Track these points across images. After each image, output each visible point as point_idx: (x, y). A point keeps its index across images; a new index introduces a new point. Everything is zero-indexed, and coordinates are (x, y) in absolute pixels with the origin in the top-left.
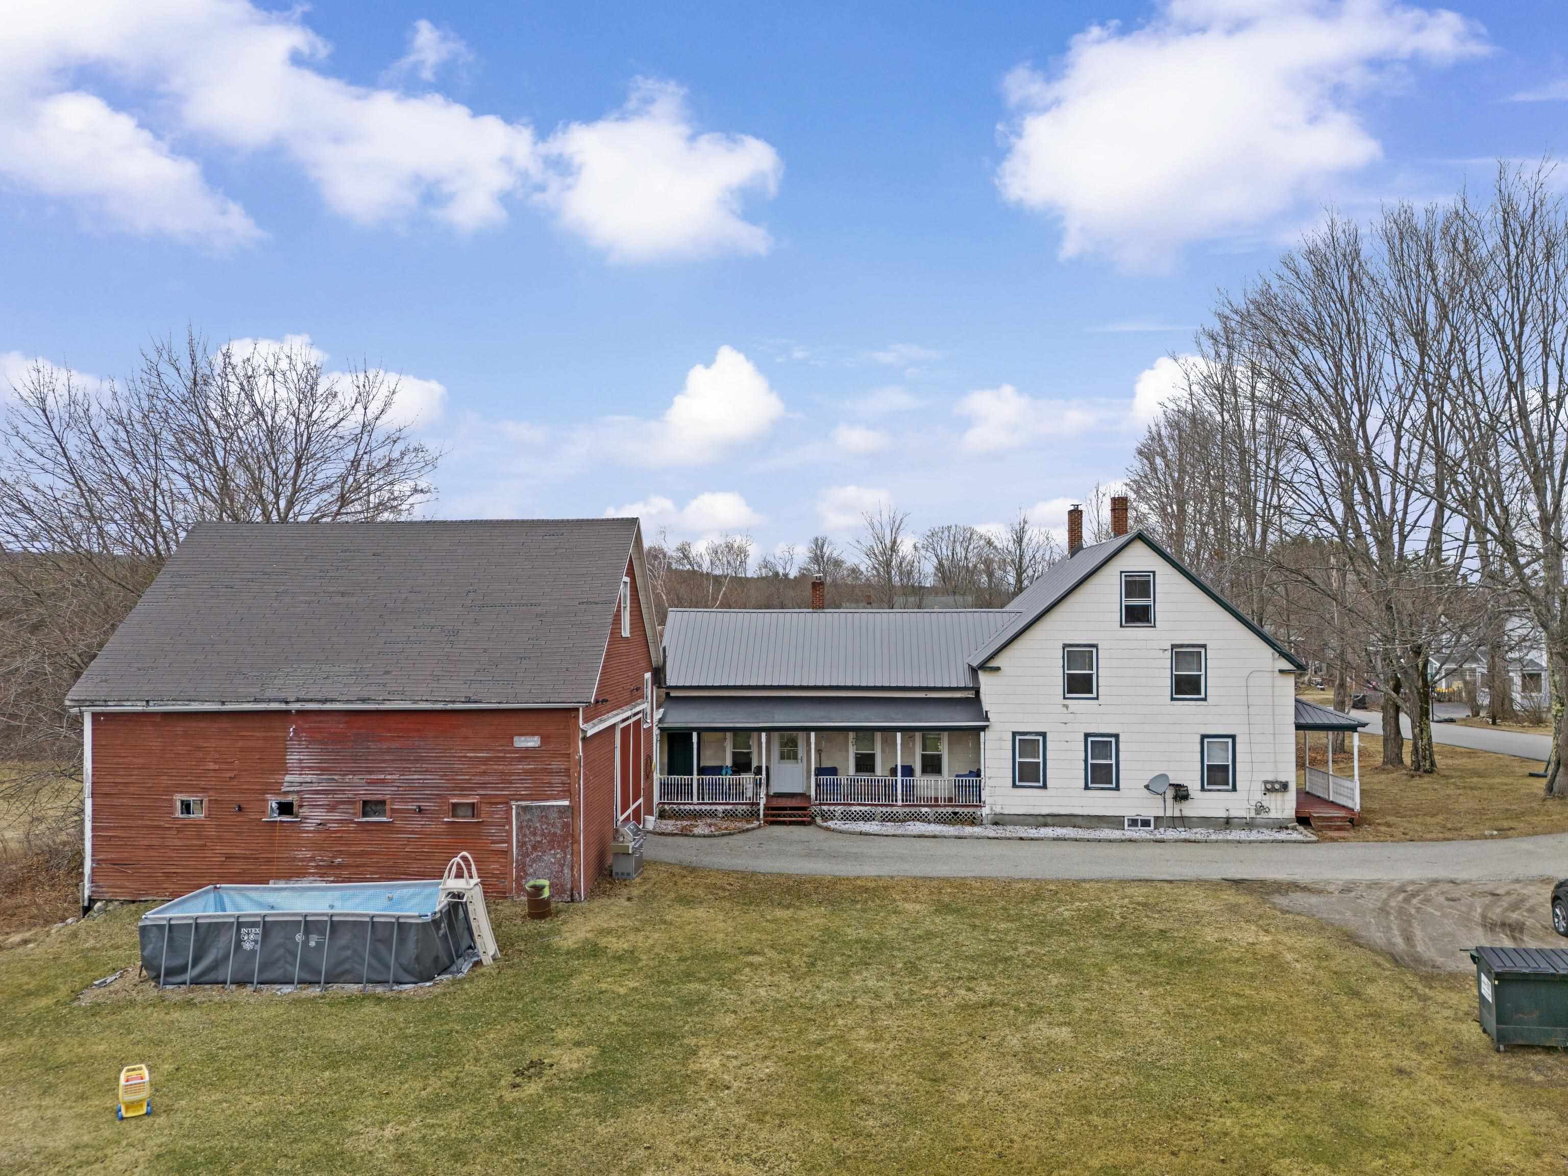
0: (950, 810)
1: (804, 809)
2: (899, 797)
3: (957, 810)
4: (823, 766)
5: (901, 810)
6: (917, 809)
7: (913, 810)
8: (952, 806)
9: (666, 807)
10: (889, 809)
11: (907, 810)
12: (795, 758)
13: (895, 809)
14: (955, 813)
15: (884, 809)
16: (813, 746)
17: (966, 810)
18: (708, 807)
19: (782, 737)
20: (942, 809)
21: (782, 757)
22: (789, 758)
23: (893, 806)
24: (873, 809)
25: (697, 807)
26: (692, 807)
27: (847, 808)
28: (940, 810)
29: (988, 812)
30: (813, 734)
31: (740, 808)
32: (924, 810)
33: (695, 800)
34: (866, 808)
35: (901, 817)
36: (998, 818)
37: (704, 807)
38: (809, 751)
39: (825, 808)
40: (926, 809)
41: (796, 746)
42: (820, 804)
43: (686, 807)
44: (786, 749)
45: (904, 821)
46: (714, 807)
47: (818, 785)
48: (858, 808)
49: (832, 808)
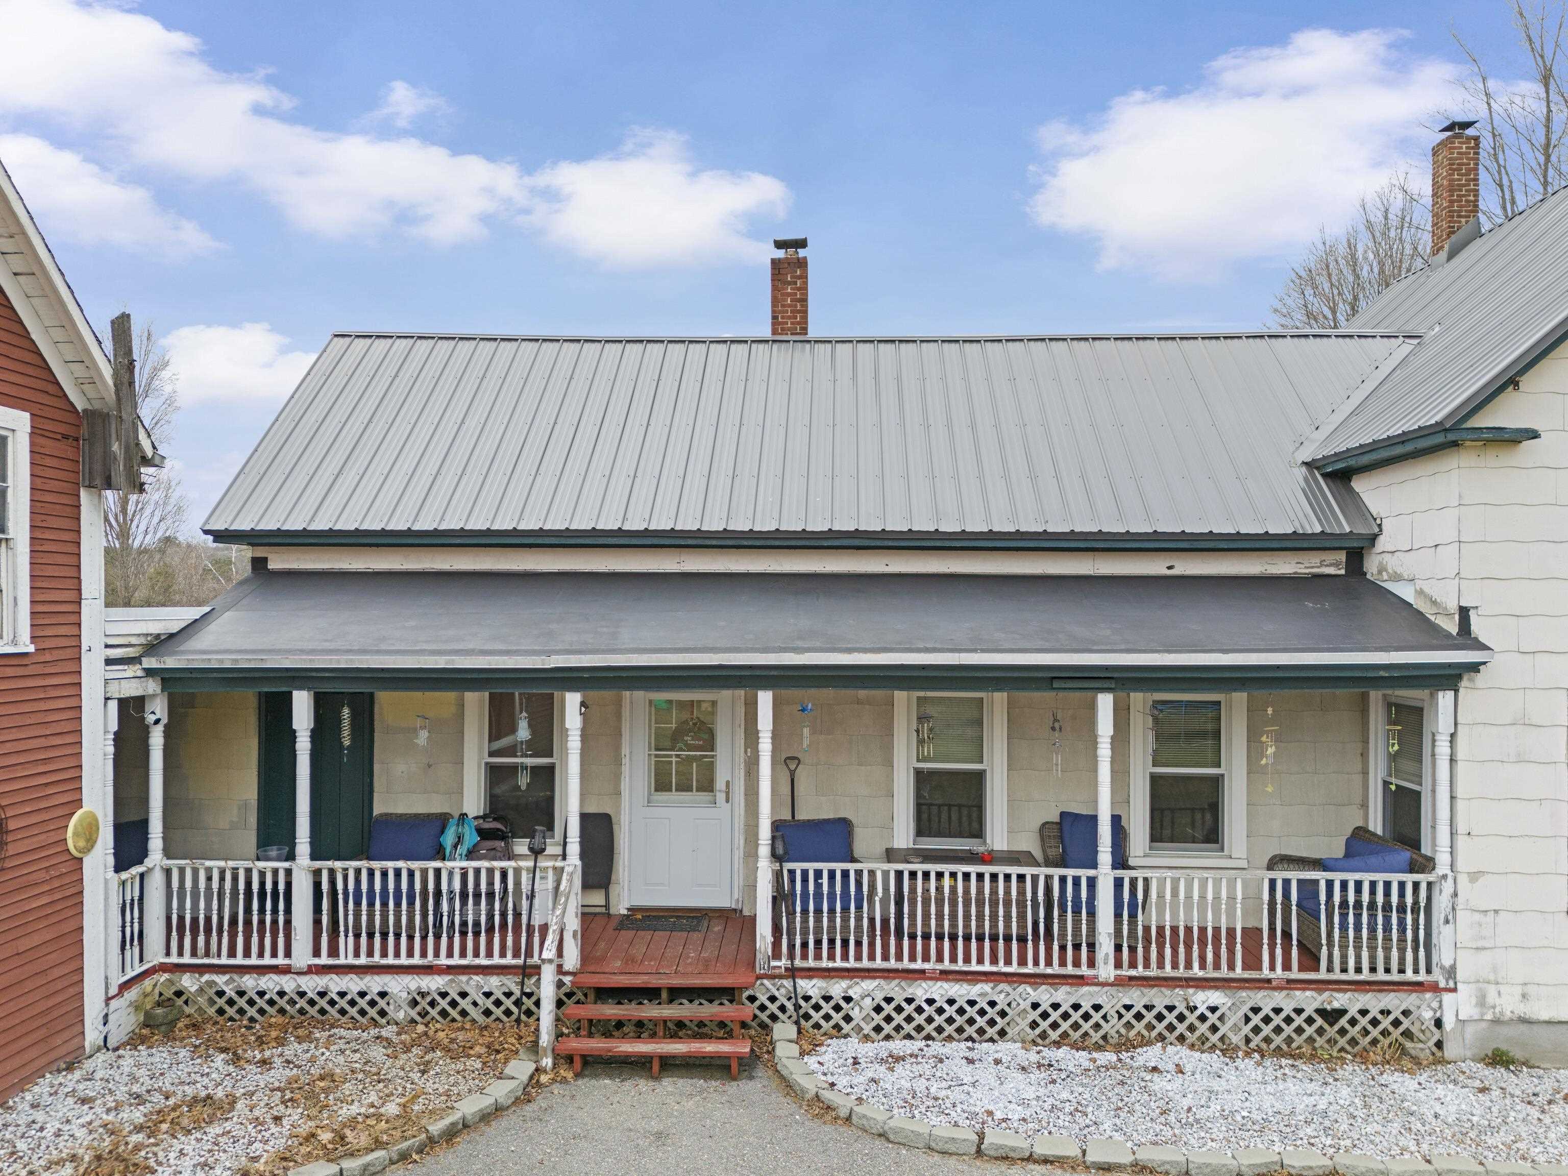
0: (1310, 1001)
1: (729, 993)
2: (1106, 946)
3: (1339, 1000)
4: (803, 815)
5: (1111, 1000)
6: (1176, 997)
7: (1160, 998)
8: (1321, 985)
9: (188, 982)
10: (1064, 995)
11: (1136, 997)
12: (708, 786)
13: (1086, 996)
14: (1332, 1016)
15: (1045, 995)
16: (765, 745)
17: (1374, 1002)
18: (352, 984)
19: (660, 712)
20: (1279, 999)
21: (662, 785)
22: (684, 787)
23: (1080, 980)
24: (1001, 994)
25: (311, 984)
26: (288, 983)
27: (898, 990)
28: (1267, 1001)
29: (1468, 1011)
30: (765, 699)
31: (474, 984)
32: (1203, 999)
33: (302, 956)
34: (975, 991)
35: (1113, 1027)
36: (1503, 1040)
37: (335, 984)
38: (752, 764)
39: (811, 987)
40: (1215, 997)
41: (710, 745)
42: (793, 973)
43: (270, 983)
44: (673, 757)
45: (1125, 1045)
46: (374, 984)
47: (781, 898)
48: (940, 990)
49: (837, 988)
